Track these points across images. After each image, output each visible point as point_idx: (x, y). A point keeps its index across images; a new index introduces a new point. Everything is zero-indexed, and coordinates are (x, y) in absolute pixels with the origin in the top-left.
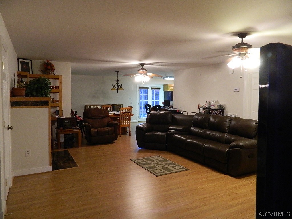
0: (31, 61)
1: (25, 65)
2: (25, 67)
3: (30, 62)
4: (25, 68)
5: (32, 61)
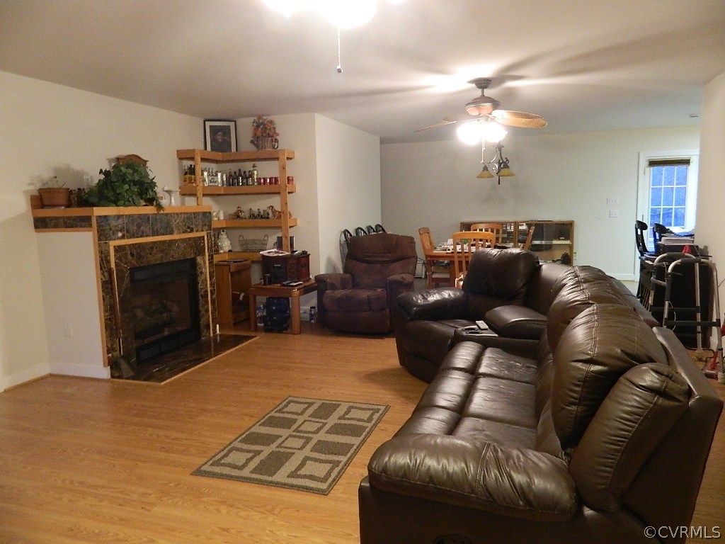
0: (235, 121)
1: (220, 133)
2: (219, 137)
3: (232, 125)
4: (220, 141)
5: (239, 121)
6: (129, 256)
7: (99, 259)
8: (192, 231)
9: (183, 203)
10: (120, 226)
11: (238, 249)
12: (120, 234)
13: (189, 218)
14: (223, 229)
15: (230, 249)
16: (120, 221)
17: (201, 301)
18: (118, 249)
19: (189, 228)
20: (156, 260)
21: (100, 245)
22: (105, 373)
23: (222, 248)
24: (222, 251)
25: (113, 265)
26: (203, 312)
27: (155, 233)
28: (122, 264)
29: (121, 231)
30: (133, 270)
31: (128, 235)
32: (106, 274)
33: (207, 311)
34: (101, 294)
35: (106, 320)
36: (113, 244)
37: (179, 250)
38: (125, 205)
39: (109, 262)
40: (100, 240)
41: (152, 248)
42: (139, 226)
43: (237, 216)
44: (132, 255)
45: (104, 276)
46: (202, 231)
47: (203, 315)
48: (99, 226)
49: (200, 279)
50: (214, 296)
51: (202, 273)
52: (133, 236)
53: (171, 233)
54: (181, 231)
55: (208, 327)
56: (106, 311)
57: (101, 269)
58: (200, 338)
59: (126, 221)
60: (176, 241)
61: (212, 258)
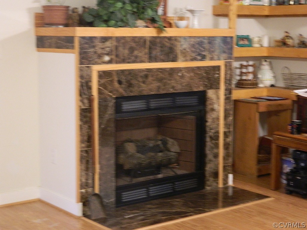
6: (116, 85)
7: (79, 84)
8: (203, 58)
9: (216, 25)
10: (108, 49)
11: (281, 84)
12: (107, 58)
13: (201, 44)
14: (265, 58)
15: (273, 83)
16: (108, 44)
17: (209, 143)
18: (103, 75)
19: (199, 54)
20: (151, 90)
21: (81, 70)
22: (77, 209)
23: (262, 82)
24: (261, 85)
25: (95, 92)
26: (210, 156)
27: (152, 59)
28: (106, 92)
29: (108, 54)
30: (120, 100)
31: (118, 59)
32: (86, 101)
33: (216, 156)
34: (79, 123)
35: (82, 151)
36: (96, 69)
37: (183, 81)
38: (116, 26)
39: (90, 88)
40: (81, 63)
41: (146, 76)
42: (132, 50)
43: (283, 43)
44: (120, 82)
45: (83, 103)
46: (219, 59)
47: (210, 161)
48: (81, 48)
49: (210, 117)
50: (230, 139)
51: (213, 110)
52: (124, 61)
53: (174, 60)
54: (188, 58)
55: (216, 175)
56: (82, 142)
57: (81, 95)
58: (203, 188)
59: (115, 43)
60: (179, 70)
61: (230, 93)
